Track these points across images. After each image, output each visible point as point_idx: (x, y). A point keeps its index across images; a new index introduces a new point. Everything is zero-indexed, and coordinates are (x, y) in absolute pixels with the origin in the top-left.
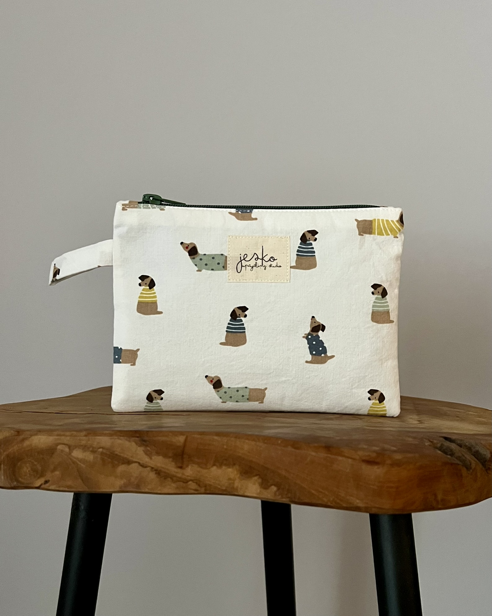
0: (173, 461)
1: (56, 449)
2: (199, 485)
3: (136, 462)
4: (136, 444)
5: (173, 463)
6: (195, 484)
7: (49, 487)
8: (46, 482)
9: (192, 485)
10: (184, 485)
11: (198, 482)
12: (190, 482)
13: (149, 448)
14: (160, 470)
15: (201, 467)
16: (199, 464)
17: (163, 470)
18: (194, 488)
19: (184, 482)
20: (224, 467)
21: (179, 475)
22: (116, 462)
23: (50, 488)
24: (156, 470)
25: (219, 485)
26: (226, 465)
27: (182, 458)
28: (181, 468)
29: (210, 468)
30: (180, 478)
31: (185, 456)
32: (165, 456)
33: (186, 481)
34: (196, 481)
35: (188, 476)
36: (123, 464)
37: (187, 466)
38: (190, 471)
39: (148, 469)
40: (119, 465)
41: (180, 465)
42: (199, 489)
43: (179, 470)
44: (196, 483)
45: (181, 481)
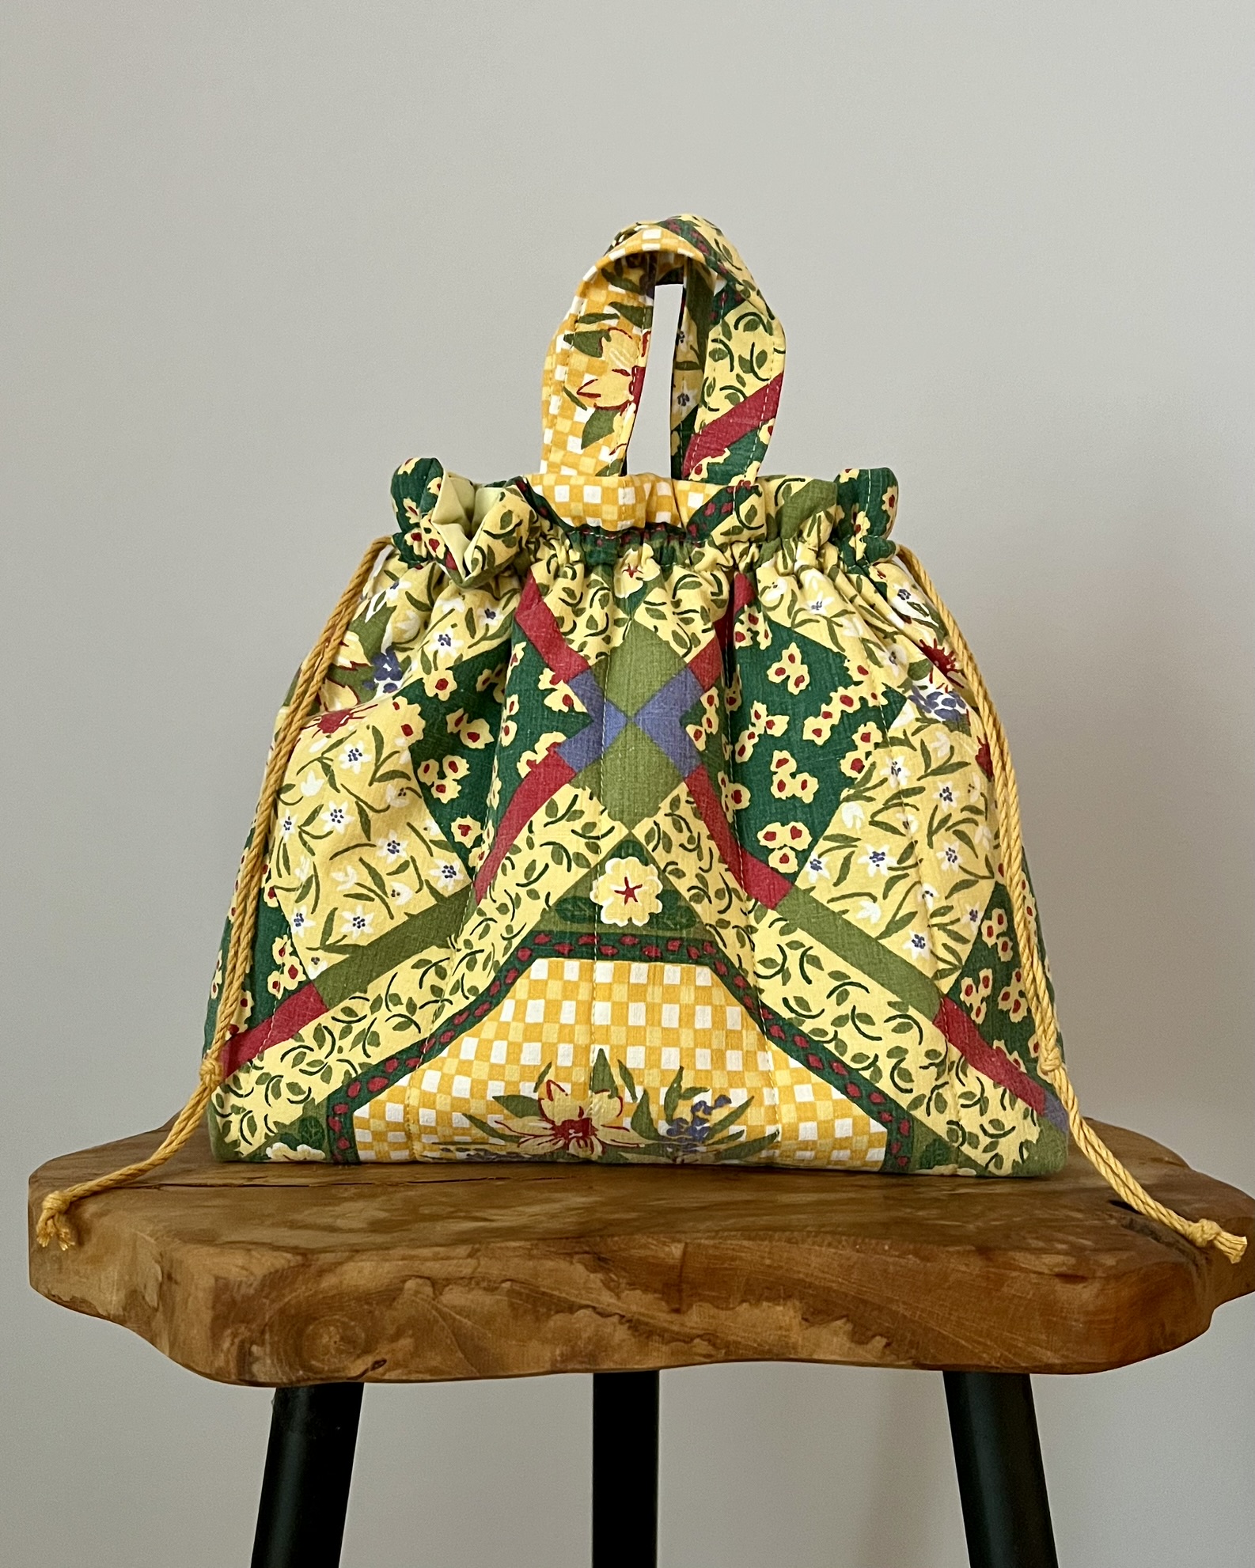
0: (662, 1299)
1: (401, 1290)
2: (714, 1345)
3: (587, 1307)
4: (586, 1267)
5: (663, 1303)
6: (706, 1343)
7: (384, 1374)
8: (377, 1364)
9: (701, 1347)
10: (686, 1346)
11: (710, 1337)
12: (697, 1341)
13: (613, 1276)
14: (638, 1320)
15: (718, 1307)
16: (713, 1301)
17: (642, 1318)
18: (704, 1352)
19: (684, 1341)
20: (765, 1304)
21: (675, 1328)
22: (543, 1310)
23: (386, 1377)
24: (630, 1321)
25: (755, 1341)
26: (768, 1299)
27: (680, 1291)
28: (677, 1311)
29: (733, 1308)
30: (677, 1333)
31: (684, 1286)
32: (646, 1289)
33: (689, 1339)
34: (707, 1337)
35: (693, 1328)
36: (557, 1312)
37: (690, 1306)
38: (696, 1318)
39: (615, 1319)
40: (549, 1316)
41: (677, 1306)
42: (713, 1352)
43: (675, 1316)
44: (709, 1341)
45: (678, 1340)
